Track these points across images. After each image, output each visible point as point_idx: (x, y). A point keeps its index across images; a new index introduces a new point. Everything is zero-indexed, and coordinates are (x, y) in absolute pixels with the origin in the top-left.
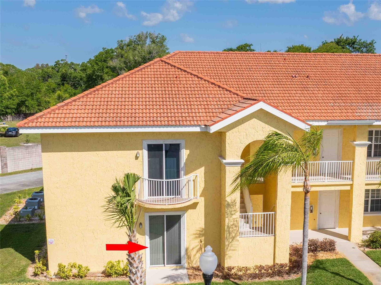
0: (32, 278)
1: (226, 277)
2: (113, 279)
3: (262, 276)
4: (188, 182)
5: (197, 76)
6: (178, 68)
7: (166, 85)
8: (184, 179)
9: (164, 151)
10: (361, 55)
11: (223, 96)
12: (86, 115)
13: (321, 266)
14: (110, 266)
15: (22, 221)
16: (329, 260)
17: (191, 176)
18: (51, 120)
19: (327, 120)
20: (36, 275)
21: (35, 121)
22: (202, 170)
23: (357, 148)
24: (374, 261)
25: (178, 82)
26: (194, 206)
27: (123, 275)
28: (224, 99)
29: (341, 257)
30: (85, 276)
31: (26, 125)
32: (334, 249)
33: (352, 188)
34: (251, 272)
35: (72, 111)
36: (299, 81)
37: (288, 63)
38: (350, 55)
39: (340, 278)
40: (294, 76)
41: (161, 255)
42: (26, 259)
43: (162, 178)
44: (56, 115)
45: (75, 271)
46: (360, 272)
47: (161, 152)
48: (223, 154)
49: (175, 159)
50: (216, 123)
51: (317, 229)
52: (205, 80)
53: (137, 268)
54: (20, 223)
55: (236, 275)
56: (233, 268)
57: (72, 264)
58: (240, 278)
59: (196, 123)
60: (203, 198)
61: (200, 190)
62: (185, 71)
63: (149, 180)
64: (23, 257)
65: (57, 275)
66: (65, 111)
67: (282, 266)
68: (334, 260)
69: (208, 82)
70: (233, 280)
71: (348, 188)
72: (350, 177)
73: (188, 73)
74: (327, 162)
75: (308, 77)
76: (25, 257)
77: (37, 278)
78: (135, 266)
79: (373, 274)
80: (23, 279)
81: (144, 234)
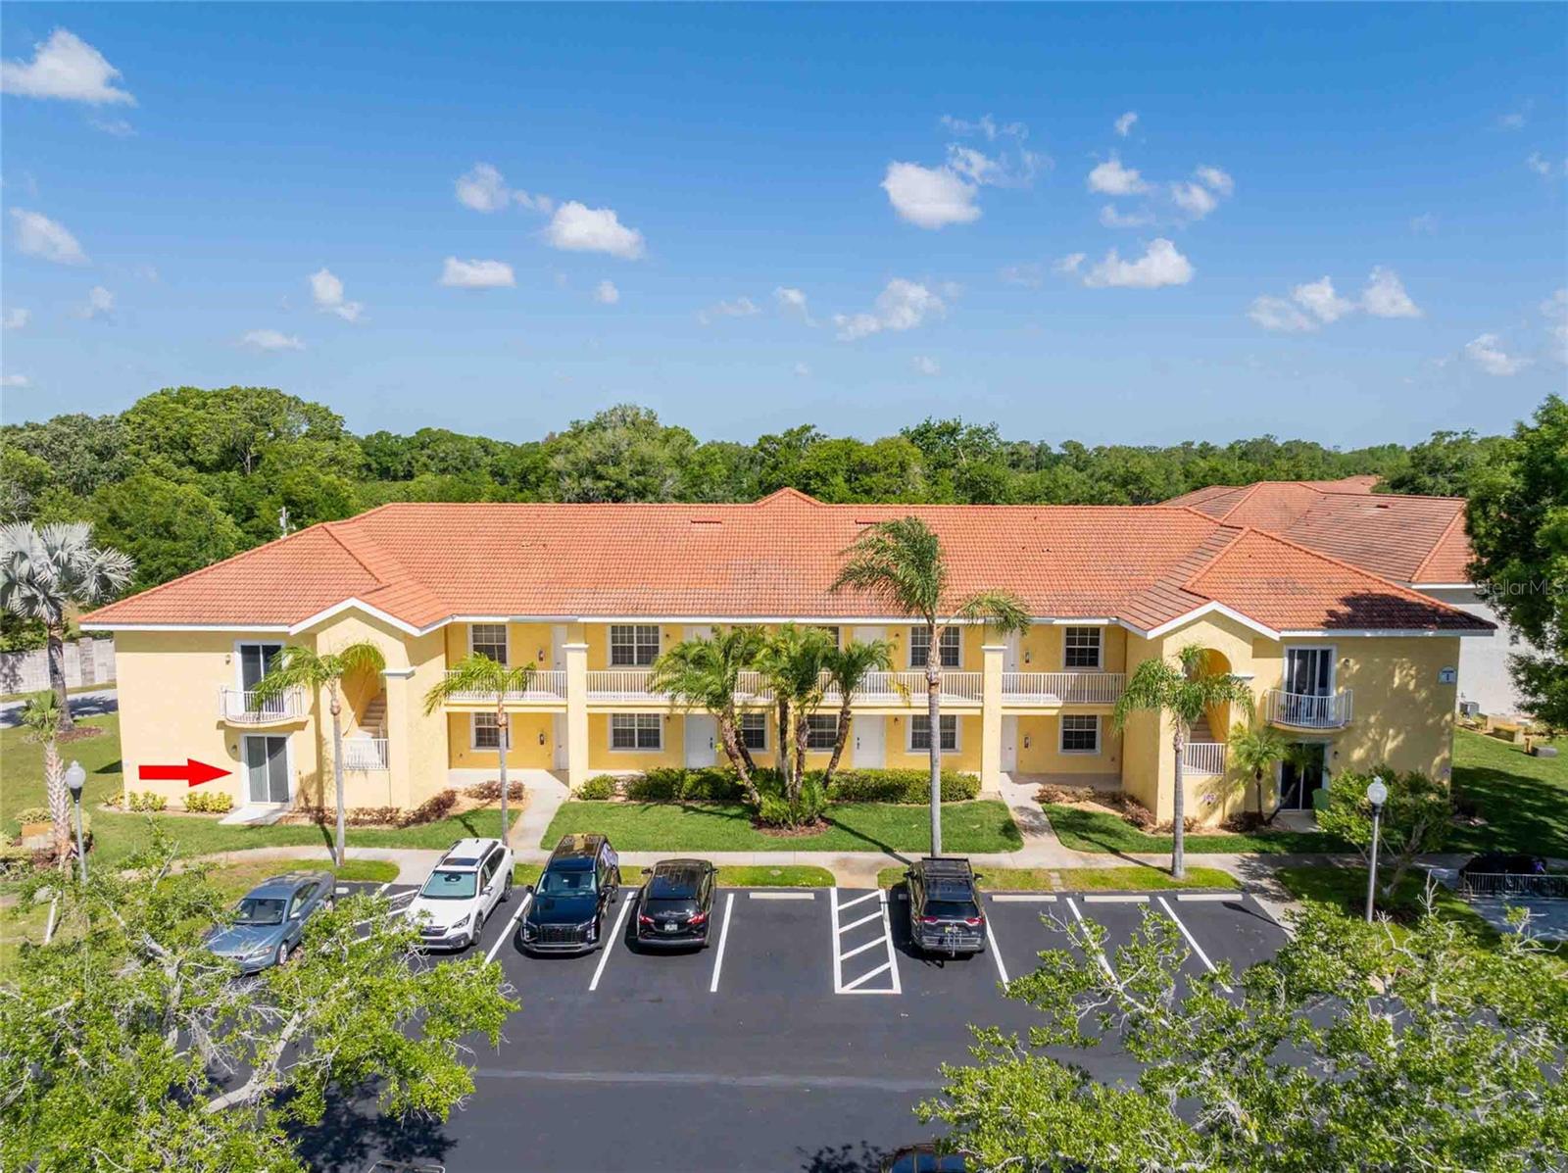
1: (321, 820)
9: (261, 656)
13: (466, 816)
23: (570, 655)
26: (302, 725)
30: (162, 809)
32: (521, 798)
33: (566, 711)
47: (256, 656)
60: (312, 717)
61: (307, 707)
71: (561, 710)
72: (564, 692)
77: (106, 808)
81: (239, 760)
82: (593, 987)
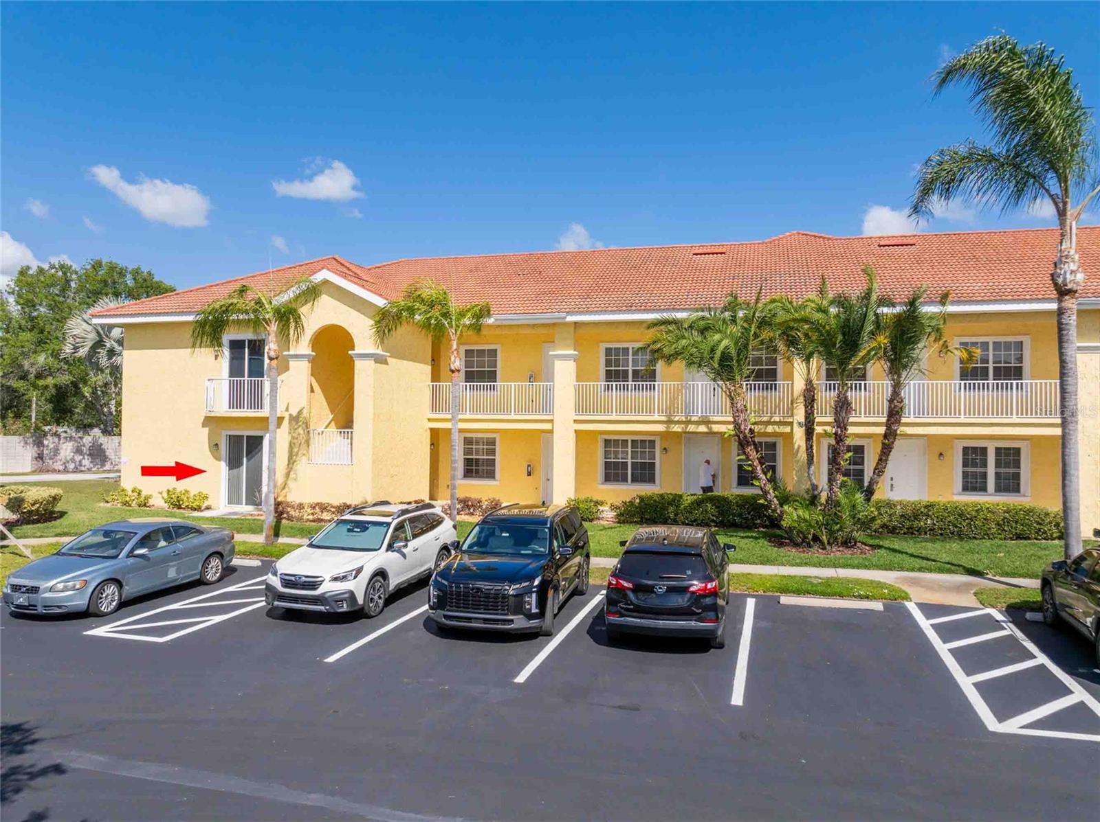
9: (247, 350)
23: (556, 363)
33: (553, 426)
47: (243, 351)
81: (218, 458)
82: (521, 678)
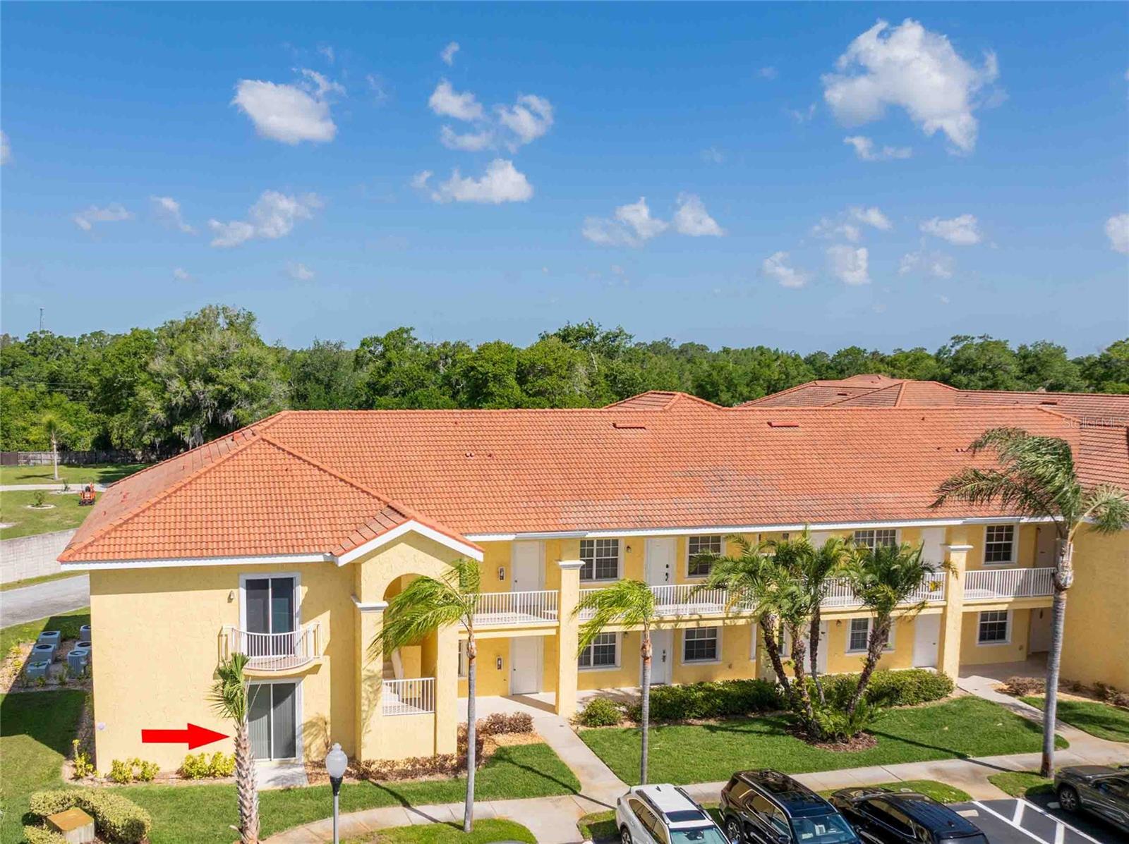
0: (73, 783)
1: (364, 776)
2: (195, 782)
3: (416, 774)
4: (306, 633)
5: (318, 467)
6: (289, 453)
7: (272, 485)
8: (300, 629)
9: (270, 590)
10: (579, 412)
11: (357, 501)
12: (156, 540)
13: (506, 757)
14: (191, 761)
15: (32, 687)
16: (521, 746)
17: (311, 625)
18: (106, 549)
19: (516, 533)
20: (77, 777)
21: (84, 551)
22: (327, 615)
23: (564, 572)
24: (589, 746)
25: (290, 478)
26: (315, 669)
27: (209, 776)
28: (359, 507)
29: (541, 742)
30: (153, 778)
31: (71, 559)
32: (531, 730)
33: (558, 632)
34: (400, 768)
35: (135, 534)
36: (476, 462)
37: (461, 429)
38: (561, 412)
39: (534, 774)
40: (468, 454)
41: (266, 742)
42: (56, 752)
43: (267, 631)
44: (112, 541)
45: (137, 771)
46: (564, 764)
47: (265, 591)
48: (358, 592)
49: (287, 599)
50: (346, 551)
51: (510, 694)
52: (330, 475)
53: (248, 769)
54: (29, 690)
55: (378, 772)
56: (374, 763)
57: (133, 761)
58: (384, 777)
59: (317, 549)
60: (328, 658)
61: (323, 647)
62: (300, 458)
63: (248, 635)
64: (50, 750)
65: (112, 778)
66: (124, 534)
67: (445, 758)
68: (527, 747)
69: (335, 477)
70: (373, 780)
71: (553, 632)
72: (556, 612)
73: (304, 461)
74: (518, 593)
75: (490, 455)
76: (54, 749)
77: (79, 783)
78: (245, 767)
79: (583, 768)
80: (59, 785)
